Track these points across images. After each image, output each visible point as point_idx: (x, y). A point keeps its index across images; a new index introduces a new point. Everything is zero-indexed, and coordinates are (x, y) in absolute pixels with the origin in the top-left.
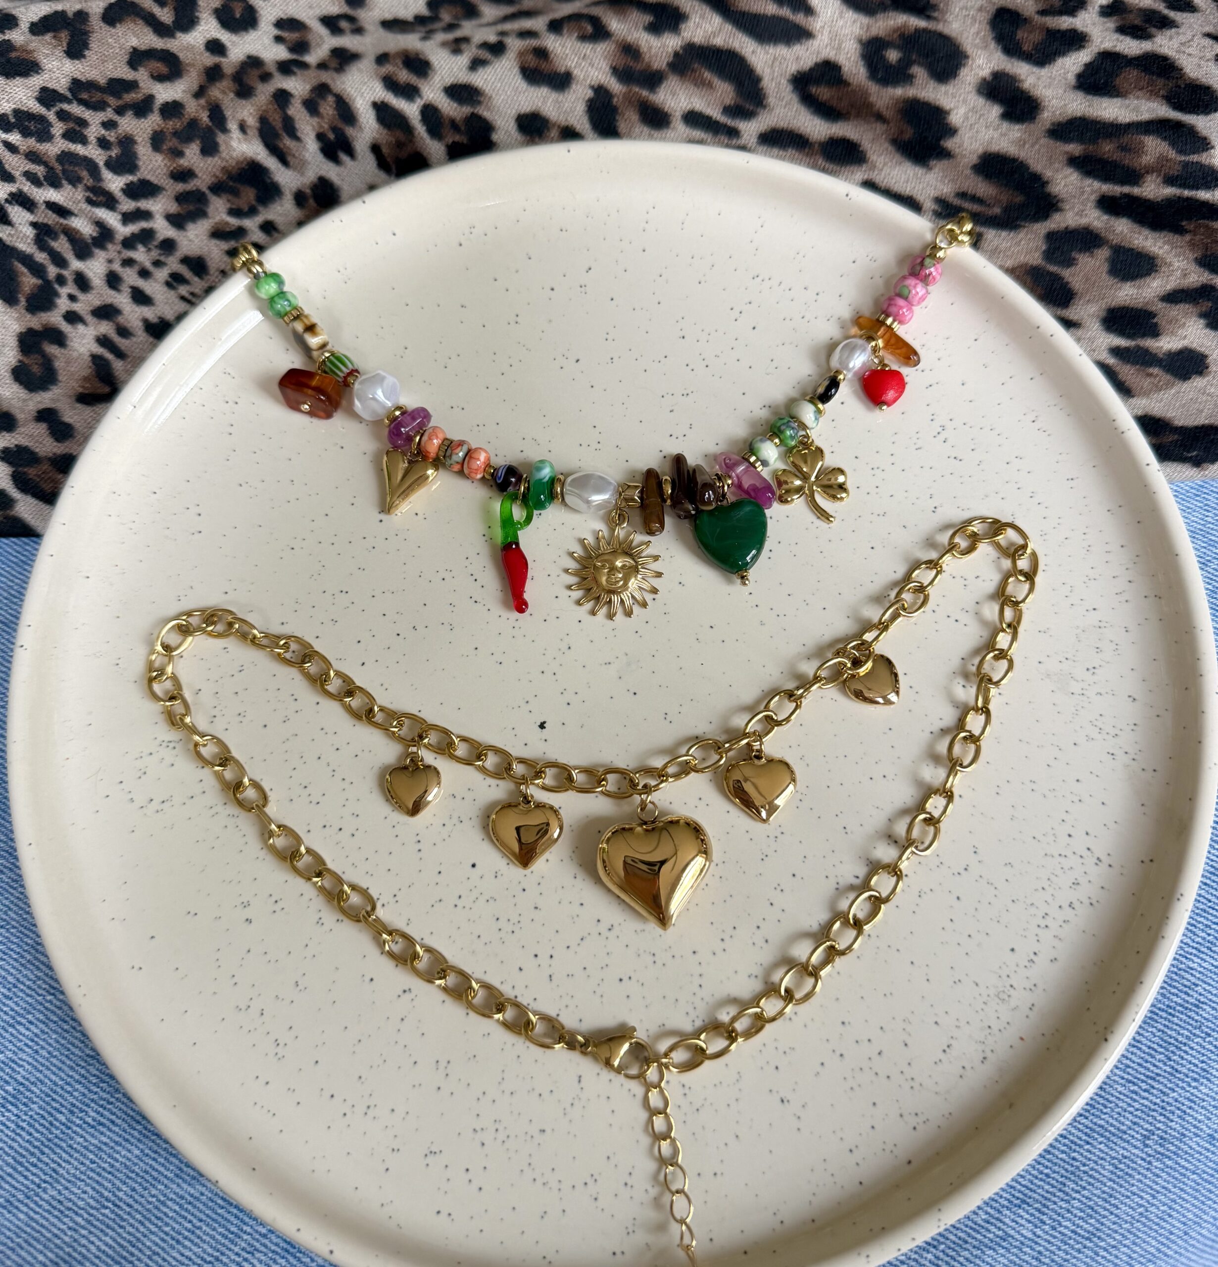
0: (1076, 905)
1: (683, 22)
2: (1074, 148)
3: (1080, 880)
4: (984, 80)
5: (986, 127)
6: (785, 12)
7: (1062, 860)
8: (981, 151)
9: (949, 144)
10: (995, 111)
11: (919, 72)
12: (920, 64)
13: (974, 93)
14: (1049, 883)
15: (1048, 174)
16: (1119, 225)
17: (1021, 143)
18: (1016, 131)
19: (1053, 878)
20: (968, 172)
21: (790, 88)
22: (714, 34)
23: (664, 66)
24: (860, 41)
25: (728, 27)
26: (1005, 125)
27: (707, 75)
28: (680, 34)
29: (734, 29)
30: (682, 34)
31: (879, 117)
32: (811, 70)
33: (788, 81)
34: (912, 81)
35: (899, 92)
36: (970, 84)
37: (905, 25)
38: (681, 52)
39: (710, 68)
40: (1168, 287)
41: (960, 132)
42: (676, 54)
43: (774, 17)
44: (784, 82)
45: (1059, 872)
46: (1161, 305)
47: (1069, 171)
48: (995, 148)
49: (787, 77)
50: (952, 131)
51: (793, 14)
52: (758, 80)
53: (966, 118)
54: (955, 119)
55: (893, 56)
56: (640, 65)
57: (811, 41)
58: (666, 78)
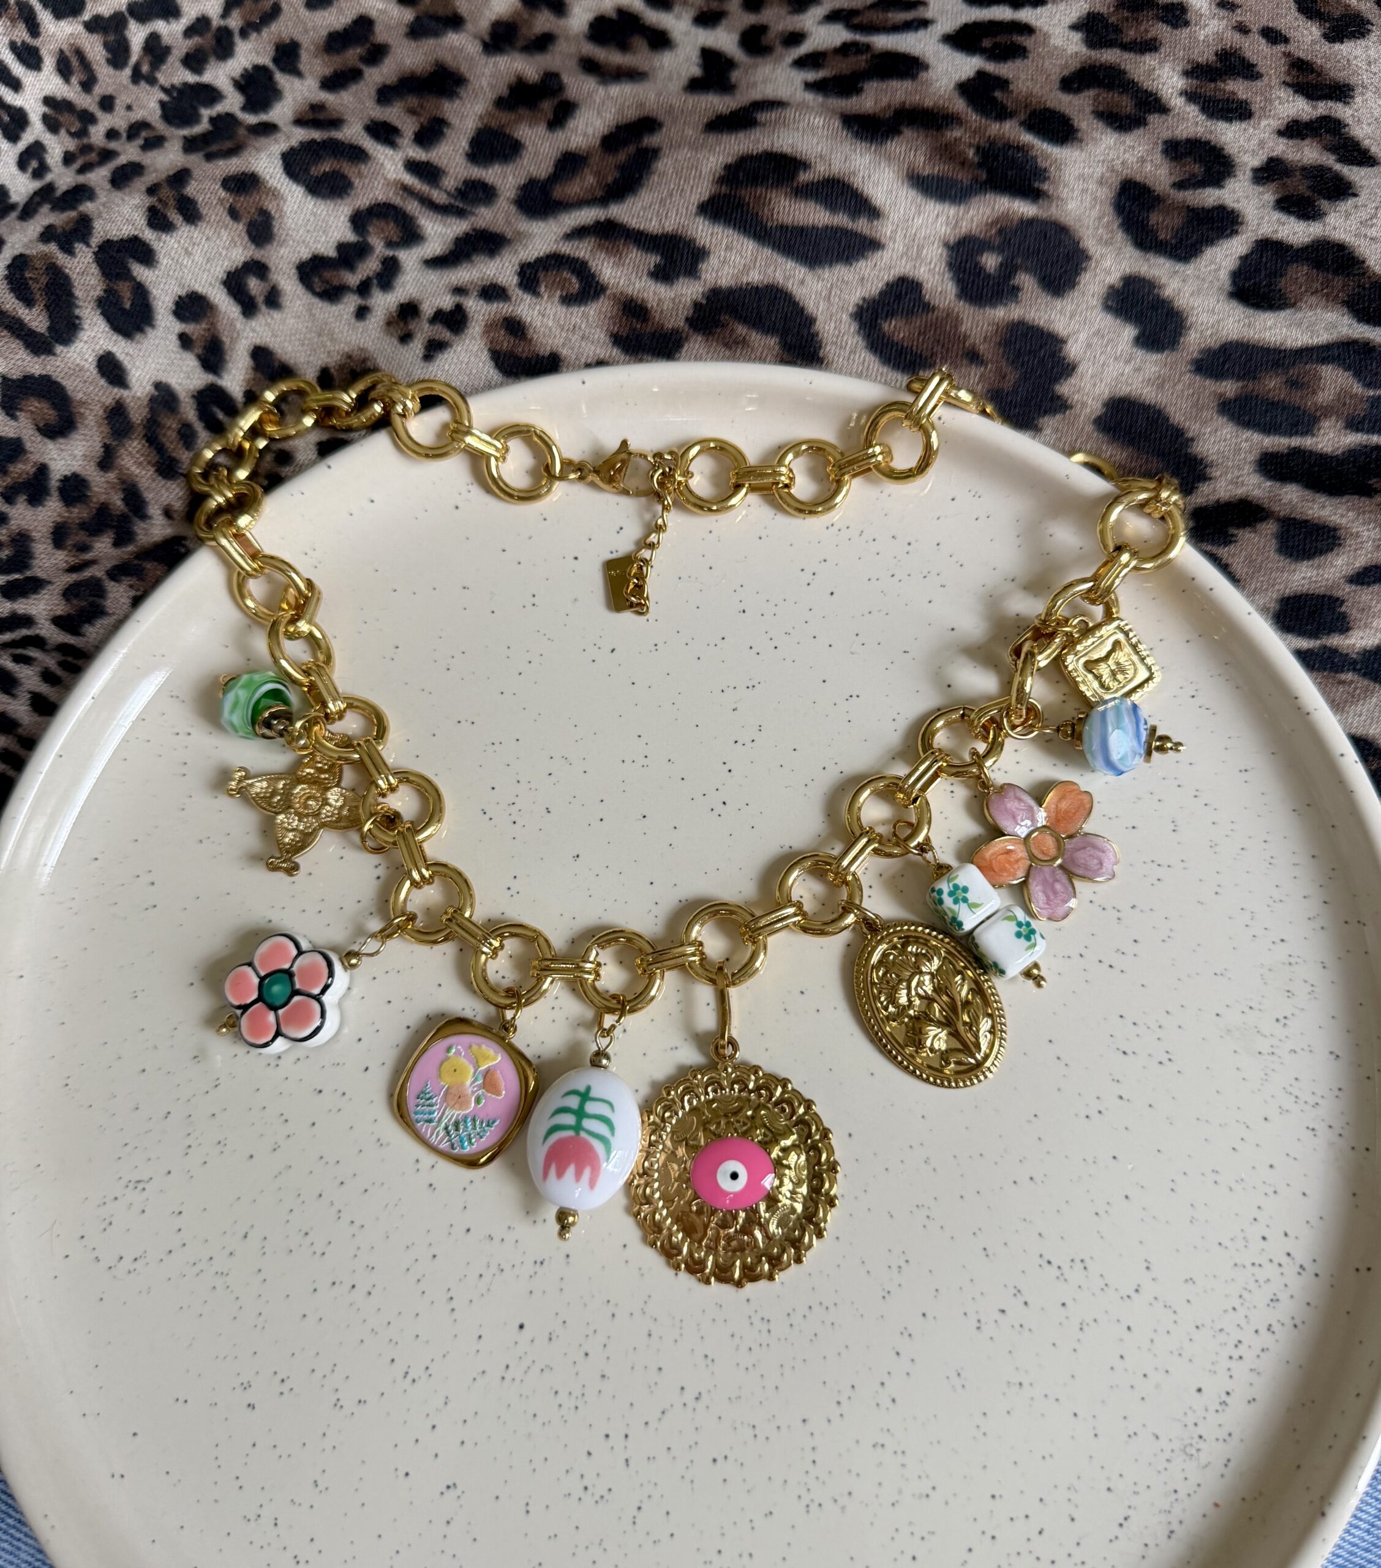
0: (1276, 1327)
1: (703, 261)
2: (1229, 388)
3: (1280, 1296)
4: (1112, 287)
5: (1116, 359)
6: (841, 220)
7: (1256, 1270)
8: (1106, 395)
9: (1065, 389)
10: (1129, 332)
11: (1026, 281)
12: (1027, 270)
13: (1099, 308)
14: (1241, 1301)
15: (1193, 428)
16: (1286, 493)
17: (1160, 383)
18: (1152, 363)
19: (1245, 1294)
20: (1090, 428)
21: (854, 327)
22: (746, 269)
23: (682, 324)
24: (946, 245)
25: (767, 252)
26: (1140, 353)
27: (741, 330)
28: (700, 278)
29: (775, 255)
30: (703, 277)
31: (973, 357)
32: (883, 293)
33: (851, 315)
34: (1017, 296)
35: (1001, 314)
36: (1093, 296)
37: (1005, 216)
38: (704, 302)
39: (746, 321)
40: (1357, 565)
41: (1080, 369)
42: (696, 305)
43: (826, 228)
44: (845, 317)
45: (1252, 1286)
46: (1348, 588)
47: (1221, 421)
48: (1124, 390)
49: (851, 309)
50: (1067, 369)
51: (854, 221)
52: (811, 321)
53: (1089, 346)
54: (1074, 350)
55: (991, 261)
56: (650, 323)
57: (880, 253)
58: (687, 339)
